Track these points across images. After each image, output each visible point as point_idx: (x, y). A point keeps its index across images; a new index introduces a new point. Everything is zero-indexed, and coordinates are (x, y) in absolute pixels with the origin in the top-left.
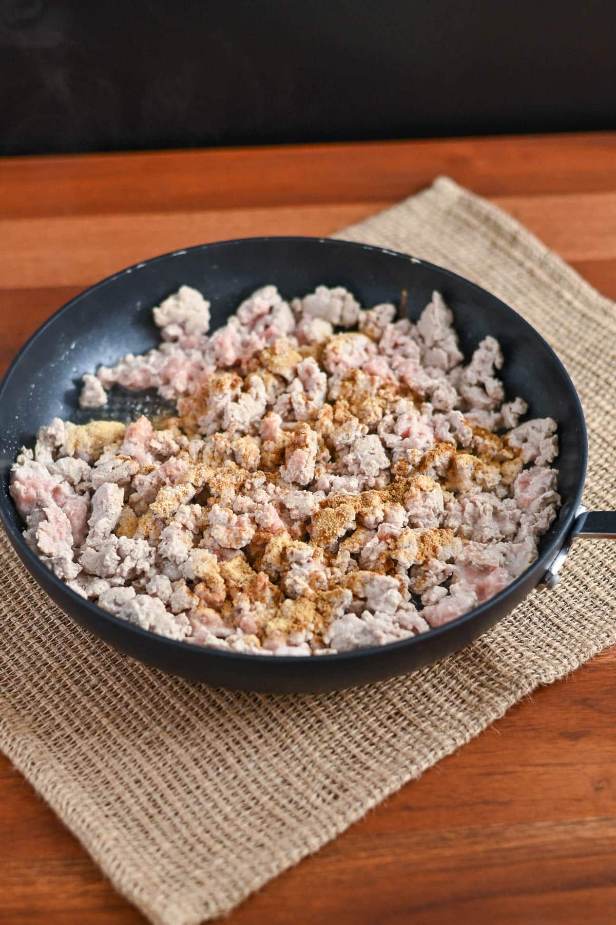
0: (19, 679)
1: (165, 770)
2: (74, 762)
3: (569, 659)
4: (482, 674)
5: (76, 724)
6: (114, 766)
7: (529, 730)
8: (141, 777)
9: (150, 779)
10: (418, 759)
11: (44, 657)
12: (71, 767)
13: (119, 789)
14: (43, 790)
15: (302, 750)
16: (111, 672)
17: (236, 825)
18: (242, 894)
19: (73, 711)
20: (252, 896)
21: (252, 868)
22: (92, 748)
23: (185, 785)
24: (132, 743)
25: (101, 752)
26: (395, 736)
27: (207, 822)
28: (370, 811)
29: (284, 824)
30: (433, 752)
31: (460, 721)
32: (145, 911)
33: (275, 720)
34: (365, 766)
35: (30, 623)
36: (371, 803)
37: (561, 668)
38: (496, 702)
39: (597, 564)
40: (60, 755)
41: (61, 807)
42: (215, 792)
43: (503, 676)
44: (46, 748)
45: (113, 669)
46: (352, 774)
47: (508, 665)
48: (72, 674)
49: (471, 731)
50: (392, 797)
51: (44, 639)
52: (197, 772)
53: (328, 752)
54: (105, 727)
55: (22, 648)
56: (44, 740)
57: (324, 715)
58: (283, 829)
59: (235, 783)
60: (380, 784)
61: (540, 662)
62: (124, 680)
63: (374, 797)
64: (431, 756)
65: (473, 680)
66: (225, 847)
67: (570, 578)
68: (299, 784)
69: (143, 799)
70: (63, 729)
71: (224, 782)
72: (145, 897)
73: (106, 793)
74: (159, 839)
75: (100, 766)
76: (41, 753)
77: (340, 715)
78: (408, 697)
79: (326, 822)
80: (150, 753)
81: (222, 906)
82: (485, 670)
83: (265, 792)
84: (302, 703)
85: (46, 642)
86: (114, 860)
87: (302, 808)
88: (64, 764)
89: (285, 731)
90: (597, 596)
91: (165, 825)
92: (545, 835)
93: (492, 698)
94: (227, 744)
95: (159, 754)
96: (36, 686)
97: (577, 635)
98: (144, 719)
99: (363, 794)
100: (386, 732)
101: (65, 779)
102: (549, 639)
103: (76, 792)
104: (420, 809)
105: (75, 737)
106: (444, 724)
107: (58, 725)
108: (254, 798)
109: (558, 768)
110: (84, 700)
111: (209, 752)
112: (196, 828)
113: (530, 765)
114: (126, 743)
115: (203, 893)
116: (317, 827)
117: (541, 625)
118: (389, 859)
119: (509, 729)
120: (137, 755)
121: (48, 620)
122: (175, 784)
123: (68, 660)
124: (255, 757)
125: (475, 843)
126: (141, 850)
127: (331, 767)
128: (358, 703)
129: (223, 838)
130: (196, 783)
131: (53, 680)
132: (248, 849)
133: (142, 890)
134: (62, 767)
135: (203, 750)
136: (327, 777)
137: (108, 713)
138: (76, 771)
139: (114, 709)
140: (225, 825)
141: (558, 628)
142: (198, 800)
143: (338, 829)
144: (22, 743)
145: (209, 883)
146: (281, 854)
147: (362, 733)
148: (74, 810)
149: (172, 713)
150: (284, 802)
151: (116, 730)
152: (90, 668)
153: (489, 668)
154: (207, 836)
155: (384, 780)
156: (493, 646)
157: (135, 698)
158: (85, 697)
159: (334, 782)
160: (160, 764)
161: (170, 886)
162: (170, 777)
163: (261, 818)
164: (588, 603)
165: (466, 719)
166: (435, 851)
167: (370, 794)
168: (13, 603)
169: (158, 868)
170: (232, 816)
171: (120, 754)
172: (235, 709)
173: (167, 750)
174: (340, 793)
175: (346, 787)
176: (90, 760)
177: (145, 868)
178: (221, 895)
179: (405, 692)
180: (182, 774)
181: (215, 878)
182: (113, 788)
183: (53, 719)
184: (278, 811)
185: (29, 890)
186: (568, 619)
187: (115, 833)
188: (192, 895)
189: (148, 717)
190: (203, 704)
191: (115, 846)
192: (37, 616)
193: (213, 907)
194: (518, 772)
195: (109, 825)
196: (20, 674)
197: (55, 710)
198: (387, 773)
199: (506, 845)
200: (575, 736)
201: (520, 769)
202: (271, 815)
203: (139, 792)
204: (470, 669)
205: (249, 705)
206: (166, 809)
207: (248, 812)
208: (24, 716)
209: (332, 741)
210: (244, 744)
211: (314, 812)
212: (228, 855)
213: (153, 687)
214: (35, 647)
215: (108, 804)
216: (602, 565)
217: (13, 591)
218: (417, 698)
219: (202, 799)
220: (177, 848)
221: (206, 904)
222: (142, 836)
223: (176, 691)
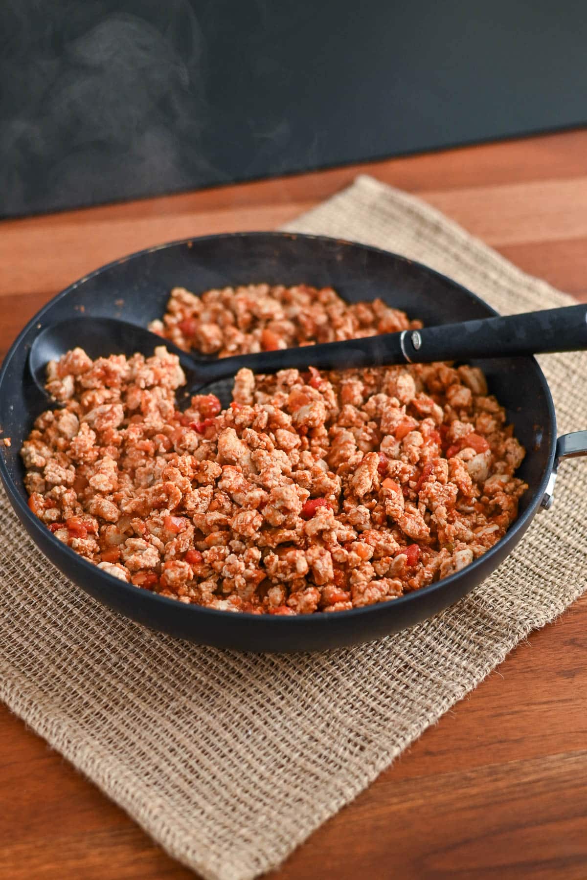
0: (41, 663)
1: (197, 737)
2: (107, 737)
3: (555, 604)
4: (478, 623)
5: (104, 701)
6: (147, 738)
7: (527, 672)
8: (175, 746)
9: (183, 747)
10: (434, 706)
11: (63, 640)
12: (105, 742)
13: (156, 759)
14: (83, 767)
15: (323, 708)
16: (129, 649)
17: (272, 783)
18: (290, 847)
19: (99, 689)
20: (299, 848)
21: (295, 822)
22: (123, 723)
23: (218, 749)
24: (161, 714)
25: (132, 725)
26: (407, 687)
27: (244, 783)
28: (397, 758)
29: (317, 778)
30: (446, 700)
31: (465, 669)
32: (201, 872)
33: (293, 681)
34: (384, 718)
35: (44, 609)
36: (396, 751)
37: (550, 613)
38: (497, 648)
39: (565, 516)
40: (93, 731)
41: (104, 780)
42: (248, 754)
43: (499, 624)
44: (78, 726)
45: (131, 646)
46: (373, 726)
47: (501, 614)
48: (93, 654)
49: (478, 677)
50: (414, 744)
51: (60, 623)
52: (228, 736)
53: (347, 707)
54: (132, 702)
55: (40, 633)
56: (75, 719)
57: (339, 673)
58: (318, 782)
59: (265, 744)
60: (402, 733)
61: (530, 608)
62: (143, 656)
63: (398, 745)
64: (444, 703)
65: (470, 630)
66: (265, 804)
67: (543, 530)
68: (325, 739)
69: (180, 766)
70: (92, 707)
71: (255, 743)
72: (199, 859)
73: (143, 764)
74: (202, 803)
75: (134, 738)
76: (75, 731)
77: (353, 672)
78: (413, 650)
79: (358, 772)
80: (180, 722)
81: (272, 859)
82: (480, 620)
83: (295, 750)
84: (317, 664)
85: (62, 626)
86: (163, 825)
87: (332, 761)
88: (98, 739)
89: (305, 691)
90: (570, 545)
91: (205, 789)
92: (559, 767)
93: (492, 645)
94: (252, 708)
95: (189, 723)
96: (59, 668)
97: (558, 581)
98: (169, 691)
99: (388, 744)
100: (399, 684)
101: (102, 754)
102: (534, 587)
103: (114, 765)
104: (441, 753)
105: (105, 713)
106: (451, 673)
107: (87, 703)
108: (285, 757)
109: (561, 704)
110: (108, 678)
111: (237, 717)
112: (235, 789)
113: (535, 704)
114: (155, 715)
115: (252, 850)
116: (349, 778)
117: (523, 575)
118: (420, 802)
119: (510, 672)
120: (169, 726)
121: (61, 605)
122: (209, 749)
123: (87, 642)
124: (280, 718)
125: (496, 780)
126: (186, 814)
127: (353, 721)
128: (369, 659)
129: (262, 797)
130: (228, 746)
131: (75, 662)
132: (288, 804)
133: (194, 852)
134: (97, 742)
135: (230, 715)
136: (351, 731)
137: (133, 688)
138: (111, 746)
139: (138, 684)
140: (262, 784)
141: (540, 576)
142: (232, 762)
143: (369, 778)
144: (56, 722)
145: (257, 839)
146: (321, 806)
147: (376, 687)
148: (116, 782)
149: (195, 683)
150: (314, 757)
151: (143, 704)
152: (109, 647)
153: (484, 618)
154: (247, 795)
155: (405, 729)
156: (485, 597)
157: (156, 672)
158: (108, 675)
159: (358, 735)
160: (191, 732)
161: (220, 846)
162: (203, 743)
163: (295, 774)
164: (562, 552)
165: (471, 666)
166: (461, 791)
167: (394, 743)
168: (25, 592)
169: (205, 830)
170: (267, 774)
171: (151, 726)
172: (254, 674)
173: (196, 718)
174: (365, 744)
175: (370, 738)
176: (122, 734)
177: (193, 831)
178: (270, 850)
179: (410, 646)
180: (214, 739)
181: (260, 834)
182: (149, 759)
183: (81, 698)
184: (310, 766)
185: (82, 863)
186: (548, 568)
187: (159, 801)
188: (243, 853)
189: (173, 689)
190: (222, 672)
191: (162, 813)
192: (50, 603)
193: (264, 862)
194: (525, 711)
195: (152, 793)
196: (42, 658)
197: (81, 690)
198: (406, 723)
199: (526, 780)
200: (571, 674)
201: (526, 708)
202: (304, 770)
203: (175, 760)
204: (467, 620)
205: (267, 670)
206: (203, 773)
207: (281, 770)
208: (52, 698)
209: (350, 697)
210: (268, 706)
211: (345, 765)
212: (269, 812)
213: (172, 660)
214: (52, 632)
215: (147, 774)
216: (568, 516)
217: (22, 581)
218: (421, 651)
219: (236, 762)
220: (220, 809)
221: (257, 860)
222: (184, 801)
223: (195, 662)
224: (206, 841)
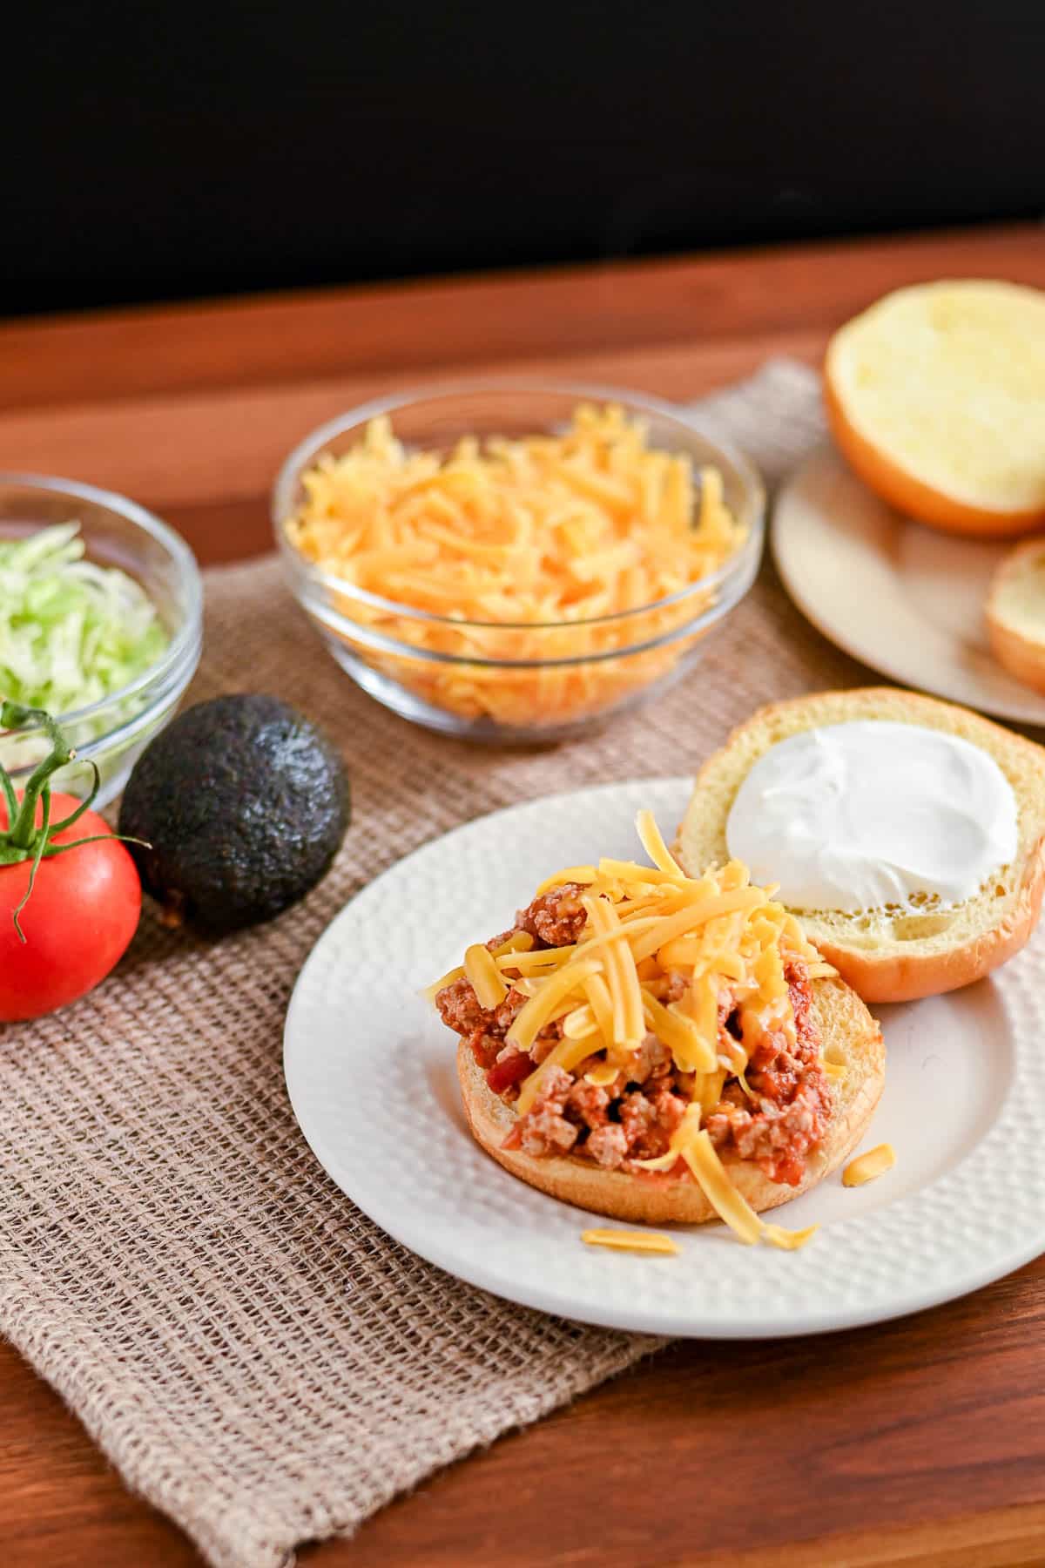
1: (241, 1282)
2: (61, 1272)
5: (71, 1205)
6: (141, 1275)
8: (193, 1293)
9: (209, 1297)
12: (57, 1279)
13: (149, 1314)
17: (373, 1379)
18: (378, 1495)
21: (401, 1447)
22: (100, 1247)
23: (279, 1308)
24: (179, 1236)
25: (116, 1252)
27: (316, 1373)
32: (182, 1520)
40: (37, 1258)
41: (31, 1340)
42: (336, 1322)
52: (303, 1286)
54: (126, 1210)
58: (466, 1385)
59: (375, 1307)
66: (348, 1415)
69: (195, 1330)
70: (45, 1214)
71: (354, 1304)
72: (183, 1496)
73: (122, 1321)
74: (223, 1399)
75: (114, 1274)
80: (214, 1252)
81: (338, 1513)
88: (43, 1274)
91: (232, 1374)
95: (232, 1255)
98: (206, 1197)
101: (42, 1297)
103: (62, 1318)
105: (67, 1226)
107: (37, 1207)
110: (91, 1166)
111: (330, 1254)
112: (294, 1381)
114: (166, 1236)
115: (303, 1493)
120: (188, 1256)
122: (258, 1303)
126: (184, 1418)
130: (301, 1304)
132: (394, 1418)
133: (178, 1484)
134: (39, 1278)
135: (318, 1249)
137: (135, 1186)
138: (66, 1287)
139: (147, 1181)
140: (351, 1378)
142: (302, 1334)
143: (574, 1386)
145: (314, 1475)
148: (56, 1347)
149: (261, 1188)
151: (148, 1215)
152: (108, 1114)
154: (316, 1396)
157: (190, 1162)
158: (95, 1162)
160: (231, 1271)
161: (236, 1480)
162: (249, 1292)
163: (422, 1367)
169: (215, 1450)
170: (365, 1361)
171: (154, 1254)
173: (247, 1247)
176: (93, 1266)
177: (188, 1449)
180: (274, 1289)
181: (324, 1466)
182: (137, 1314)
187: (136, 1387)
188: (280, 1496)
191: (133, 1409)
193: (321, 1516)
195: (127, 1372)
203: (184, 1318)
206: (236, 1347)
207: (398, 1357)
212: (353, 1429)
213: (227, 1145)
215: (127, 1339)
219: (309, 1331)
220: (255, 1416)
221: (308, 1512)
222: (187, 1394)
223: (271, 1152)
224: (210, 1470)
